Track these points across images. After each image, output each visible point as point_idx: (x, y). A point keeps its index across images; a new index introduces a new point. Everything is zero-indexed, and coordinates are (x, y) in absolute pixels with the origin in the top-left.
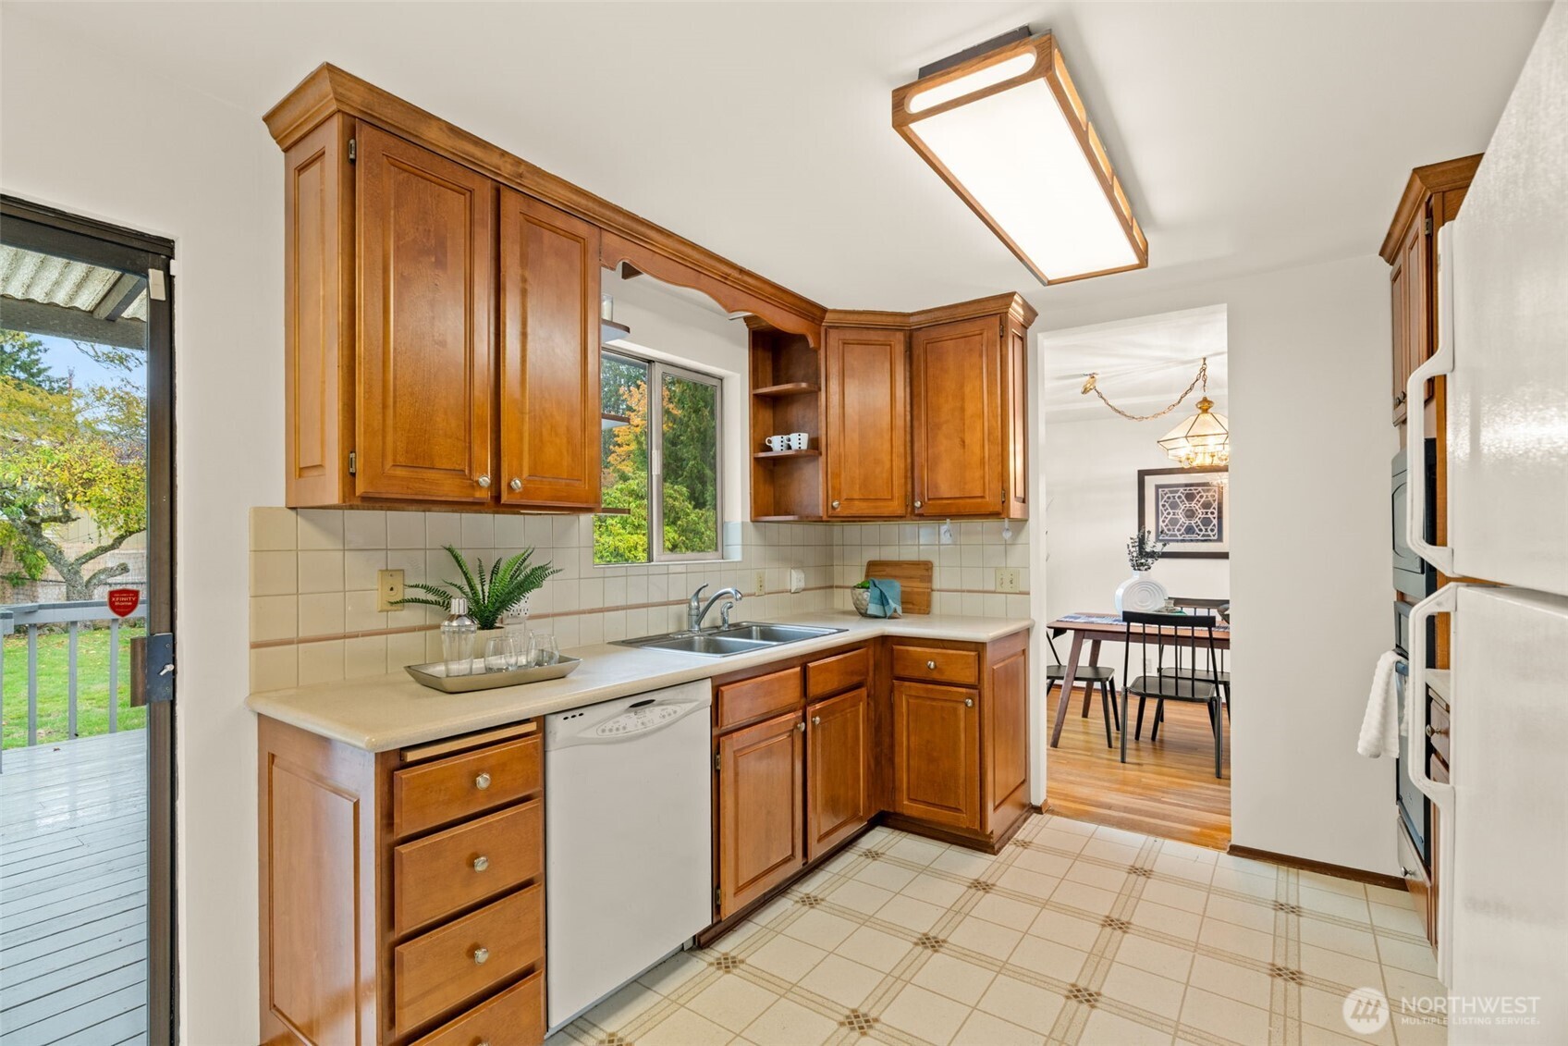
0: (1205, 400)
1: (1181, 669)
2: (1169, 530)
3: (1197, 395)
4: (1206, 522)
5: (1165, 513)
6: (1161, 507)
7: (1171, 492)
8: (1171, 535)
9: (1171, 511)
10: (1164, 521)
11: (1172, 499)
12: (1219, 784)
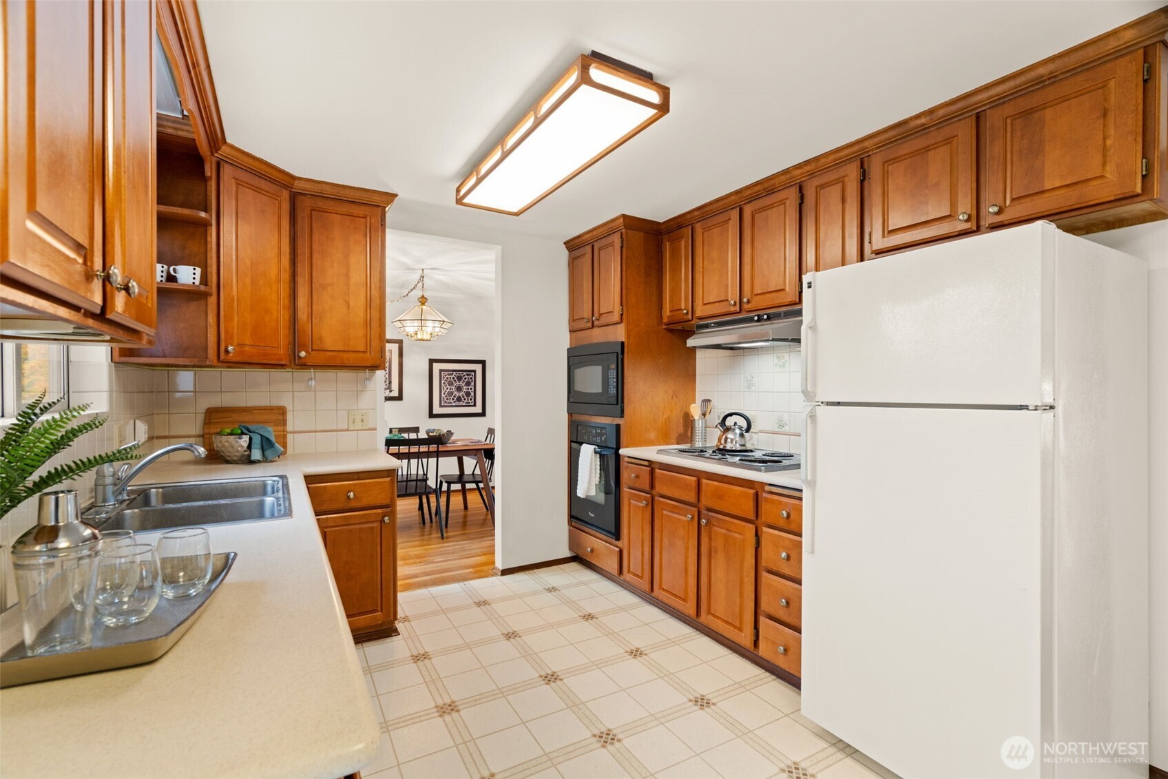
0: (423, 297)
1: (411, 474)
2: (447, 399)
3: (418, 293)
4: (468, 394)
5: (445, 389)
6: (443, 384)
7: (449, 374)
8: (449, 403)
9: (449, 387)
10: (444, 394)
11: (449, 379)
12: (444, 543)
